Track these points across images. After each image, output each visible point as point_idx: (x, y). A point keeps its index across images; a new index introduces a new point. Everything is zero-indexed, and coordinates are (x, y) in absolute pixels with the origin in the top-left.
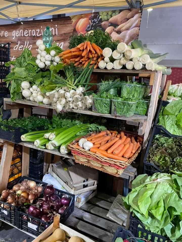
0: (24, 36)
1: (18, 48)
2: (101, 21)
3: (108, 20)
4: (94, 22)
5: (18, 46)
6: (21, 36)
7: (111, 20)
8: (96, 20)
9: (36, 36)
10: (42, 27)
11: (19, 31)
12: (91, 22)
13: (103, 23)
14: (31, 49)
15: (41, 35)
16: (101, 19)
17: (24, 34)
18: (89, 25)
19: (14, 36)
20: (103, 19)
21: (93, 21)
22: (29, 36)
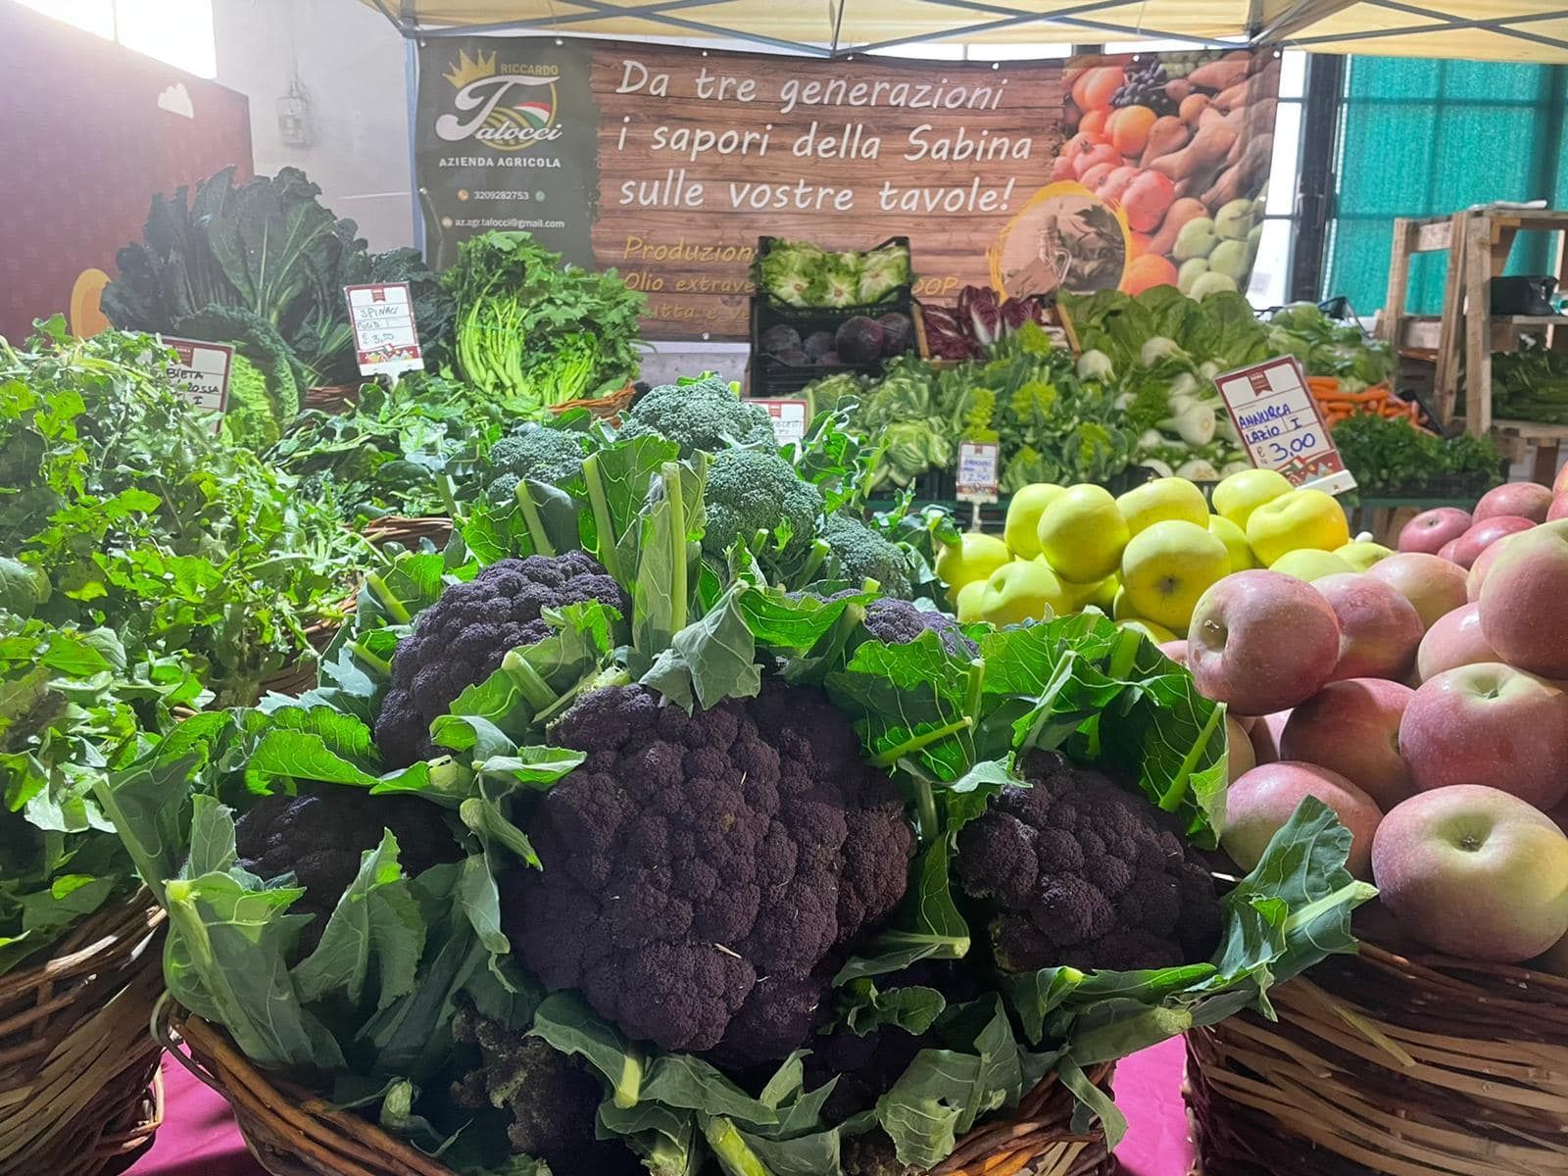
0: (846, 104)
1: (815, 150)
2: (1163, 77)
3: (1185, 76)
4: (1140, 81)
5: (810, 138)
6: (832, 104)
7: (1194, 75)
8: (1147, 76)
9: (907, 106)
10: (945, 81)
11: (825, 84)
12: (1130, 78)
13: (1170, 85)
14: (879, 153)
15: (928, 103)
16: (1164, 72)
17: (846, 95)
18: (1121, 89)
19: (787, 103)
20: (1170, 74)
21: (1135, 76)
22: (867, 105)
